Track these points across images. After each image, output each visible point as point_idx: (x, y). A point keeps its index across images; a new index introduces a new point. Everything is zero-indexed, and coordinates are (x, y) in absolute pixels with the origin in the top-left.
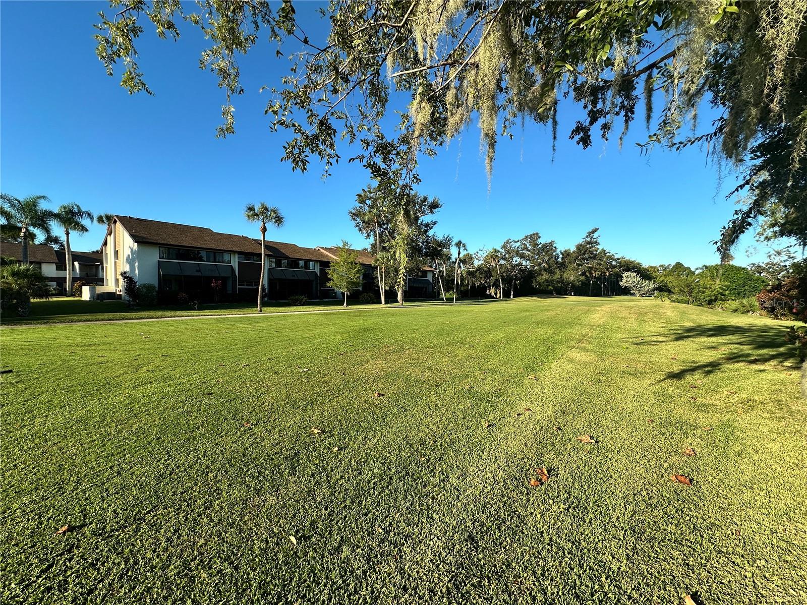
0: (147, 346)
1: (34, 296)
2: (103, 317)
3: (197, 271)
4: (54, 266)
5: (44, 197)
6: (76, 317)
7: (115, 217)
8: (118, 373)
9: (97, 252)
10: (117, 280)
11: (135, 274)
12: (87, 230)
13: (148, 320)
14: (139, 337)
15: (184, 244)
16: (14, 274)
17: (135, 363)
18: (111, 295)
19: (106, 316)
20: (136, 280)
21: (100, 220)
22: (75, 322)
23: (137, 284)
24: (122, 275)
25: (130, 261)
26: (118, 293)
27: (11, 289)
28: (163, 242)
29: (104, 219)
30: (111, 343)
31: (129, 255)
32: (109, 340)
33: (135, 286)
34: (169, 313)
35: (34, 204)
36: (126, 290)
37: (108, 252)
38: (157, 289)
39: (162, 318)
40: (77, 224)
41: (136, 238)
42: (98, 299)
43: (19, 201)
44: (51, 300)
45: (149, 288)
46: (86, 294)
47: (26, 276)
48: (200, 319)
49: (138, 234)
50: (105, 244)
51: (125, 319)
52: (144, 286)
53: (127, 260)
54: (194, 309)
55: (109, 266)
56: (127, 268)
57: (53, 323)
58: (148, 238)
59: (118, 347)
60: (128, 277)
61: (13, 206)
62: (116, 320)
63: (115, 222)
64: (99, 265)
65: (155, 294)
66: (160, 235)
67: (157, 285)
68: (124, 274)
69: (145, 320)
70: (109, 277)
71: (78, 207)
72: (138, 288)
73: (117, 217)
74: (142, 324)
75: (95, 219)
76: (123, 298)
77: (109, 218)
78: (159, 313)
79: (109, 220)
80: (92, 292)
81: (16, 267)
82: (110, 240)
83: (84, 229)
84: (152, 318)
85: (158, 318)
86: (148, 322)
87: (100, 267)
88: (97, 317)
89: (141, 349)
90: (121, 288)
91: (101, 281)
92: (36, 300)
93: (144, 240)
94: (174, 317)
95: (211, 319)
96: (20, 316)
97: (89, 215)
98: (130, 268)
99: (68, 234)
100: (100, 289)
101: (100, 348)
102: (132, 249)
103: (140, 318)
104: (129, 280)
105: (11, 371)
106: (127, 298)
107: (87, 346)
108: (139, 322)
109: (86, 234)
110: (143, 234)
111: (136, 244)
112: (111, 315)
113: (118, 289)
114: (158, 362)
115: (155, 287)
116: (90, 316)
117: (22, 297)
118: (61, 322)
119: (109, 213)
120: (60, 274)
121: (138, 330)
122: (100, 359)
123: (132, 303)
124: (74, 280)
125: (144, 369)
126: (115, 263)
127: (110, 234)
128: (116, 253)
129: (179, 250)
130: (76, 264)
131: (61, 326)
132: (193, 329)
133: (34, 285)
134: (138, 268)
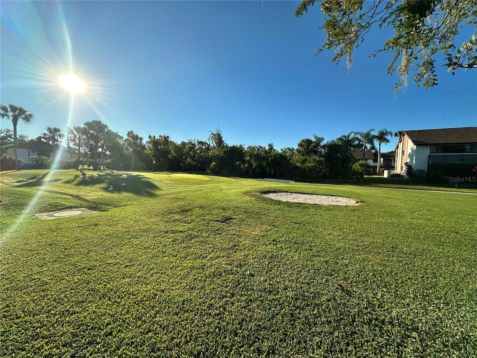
0: (419, 204)
1: (366, 174)
2: (394, 186)
3: (460, 160)
4: (372, 161)
5: (373, 130)
6: (382, 185)
7: (404, 132)
8: (404, 212)
9: (392, 152)
10: (402, 167)
11: (413, 164)
12: (389, 142)
13: (419, 191)
14: (414, 199)
15: (451, 142)
16: (360, 165)
17: (412, 210)
18: (398, 175)
19: (396, 186)
20: (413, 167)
21: (396, 135)
22: (382, 187)
23: (414, 169)
24: (405, 164)
25: (411, 156)
26: (402, 174)
27: (359, 171)
28: (433, 143)
29: (398, 134)
30: (399, 199)
31: (410, 153)
32: (398, 197)
33: (412, 170)
34: (433, 188)
35: (369, 133)
36: (407, 173)
37: (398, 152)
38: (426, 173)
39: (428, 190)
40: (385, 139)
41: (415, 142)
42: (391, 177)
43: (364, 133)
44: (372, 176)
45: (421, 172)
46: (386, 174)
47: (364, 166)
48: (458, 194)
49: (417, 140)
50: (397, 147)
51: (406, 189)
52: (418, 171)
53: (409, 155)
54: (455, 187)
55: (398, 159)
56: (408, 160)
57: (372, 187)
58: (424, 142)
59: (403, 201)
60: (409, 165)
61: (362, 136)
62: (401, 188)
63: (404, 135)
64: (392, 159)
65: (424, 175)
66: (432, 138)
67: (426, 170)
68: (406, 164)
69: (417, 190)
70: (398, 166)
71: (386, 130)
72: (414, 172)
73: (406, 132)
74: (415, 192)
75: (393, 135)
76: (404, 177)
77: (400, 133)
78: (427, 188)
79: (401, 134)
80: (389, 173)
81: (361, 162)
82: (401, 145)
83: (388, 141)
84: (422, 190)
85: (425, 190)
86: (419, 192)
87: (393, 160)
88: (391, 186)
89: (415, 204)
90: (403, 172)
91: (393, 168)
92: (367, 176)
93: (421, 143)
94: (437, 190)
95: (468, 195)
96: (360, 183)
97: (391, 133)
98: (410, 160)
99: (380, 145)
100: (393, 172)
101: (394, 200)
102: (412, 149)
103: (414, 189)
104: (409, 167)
105: (364, 202)
106: (407, 177)
107: (388, 198)
108: (414, 191)
109: (388, 143)
110: (420, 139)
111: (415, 146)
112: (398, 186)
113: (402, 172)
114: (425, 212)
115: (425, 171)
116: (388, 185)
117: (362, 174)
118: (376, 187)
119: (401, 130)
120: (375, 164)
121: (413, 195)
122: (395, 205)
123: (409, 180)
124: (381, 167)
125: (417, 213)
126: (402, 157)
127: (401, 142)
128: (403, 152)
129: (445, 146)
130: (382, 159)
131: (376, 188)
132: (450, 200)
133: (366, 170)
134: (415, 160)
